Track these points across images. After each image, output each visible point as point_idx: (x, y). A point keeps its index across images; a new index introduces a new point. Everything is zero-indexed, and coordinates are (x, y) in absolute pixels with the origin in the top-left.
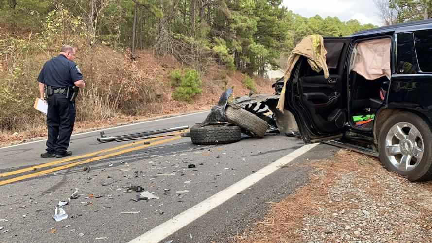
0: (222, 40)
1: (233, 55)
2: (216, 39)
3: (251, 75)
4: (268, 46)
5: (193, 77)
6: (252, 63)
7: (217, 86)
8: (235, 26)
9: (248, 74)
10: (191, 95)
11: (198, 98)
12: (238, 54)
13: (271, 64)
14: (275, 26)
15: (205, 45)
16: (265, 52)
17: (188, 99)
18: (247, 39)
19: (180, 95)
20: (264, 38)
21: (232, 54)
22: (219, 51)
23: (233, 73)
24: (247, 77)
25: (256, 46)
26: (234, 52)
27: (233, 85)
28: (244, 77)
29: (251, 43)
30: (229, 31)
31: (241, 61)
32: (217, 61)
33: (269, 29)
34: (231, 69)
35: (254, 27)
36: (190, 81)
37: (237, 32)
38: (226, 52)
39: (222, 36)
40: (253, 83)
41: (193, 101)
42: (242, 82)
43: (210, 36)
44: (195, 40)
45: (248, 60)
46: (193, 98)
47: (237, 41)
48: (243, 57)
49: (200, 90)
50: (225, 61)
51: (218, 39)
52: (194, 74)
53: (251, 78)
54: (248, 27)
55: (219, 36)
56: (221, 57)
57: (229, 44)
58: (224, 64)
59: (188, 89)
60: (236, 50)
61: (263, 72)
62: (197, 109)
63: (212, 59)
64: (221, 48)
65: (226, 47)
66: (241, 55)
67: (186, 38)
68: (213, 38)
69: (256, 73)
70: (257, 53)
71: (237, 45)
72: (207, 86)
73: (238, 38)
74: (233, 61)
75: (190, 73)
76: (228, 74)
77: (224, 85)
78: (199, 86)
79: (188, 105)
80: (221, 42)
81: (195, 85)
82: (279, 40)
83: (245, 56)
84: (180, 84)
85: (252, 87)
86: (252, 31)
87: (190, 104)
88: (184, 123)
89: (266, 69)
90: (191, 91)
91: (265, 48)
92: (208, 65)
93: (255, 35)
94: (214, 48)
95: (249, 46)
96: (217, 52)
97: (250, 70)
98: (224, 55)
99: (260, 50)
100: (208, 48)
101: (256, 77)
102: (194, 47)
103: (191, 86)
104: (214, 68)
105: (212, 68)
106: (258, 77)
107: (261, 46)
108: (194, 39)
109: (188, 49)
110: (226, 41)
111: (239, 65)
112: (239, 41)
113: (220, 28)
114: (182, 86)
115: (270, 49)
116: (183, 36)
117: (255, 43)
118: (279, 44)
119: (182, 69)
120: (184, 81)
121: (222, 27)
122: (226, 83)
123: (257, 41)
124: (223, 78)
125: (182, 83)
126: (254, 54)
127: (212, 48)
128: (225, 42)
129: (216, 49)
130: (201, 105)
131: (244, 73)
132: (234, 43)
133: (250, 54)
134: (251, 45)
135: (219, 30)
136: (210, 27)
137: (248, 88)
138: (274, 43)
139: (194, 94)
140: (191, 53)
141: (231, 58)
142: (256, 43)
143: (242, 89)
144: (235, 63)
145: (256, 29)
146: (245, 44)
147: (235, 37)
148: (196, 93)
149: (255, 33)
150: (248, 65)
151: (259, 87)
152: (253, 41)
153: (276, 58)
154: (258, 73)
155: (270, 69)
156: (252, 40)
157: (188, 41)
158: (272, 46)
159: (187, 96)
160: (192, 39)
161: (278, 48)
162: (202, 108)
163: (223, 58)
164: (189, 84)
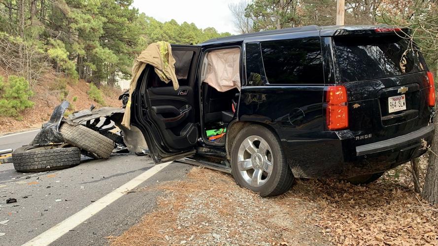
0: (59, 42)
1: (76, 60)
2: (52, 41)
3: (98, 85)
4: (118, 52)
5: (21, 87)
6: (100, 70)
7: (55, 98)
8: (76, 26)
9: (95, 84)
10: (18, 109)
11: (28, 113)
12: (82, 60)
13: (123, 73)
14: (125, 29)
15: (37, 47)
16: (114, 58)
17: (14, 114)
18: (91, 43)
19: (4, 109)
20: (112, 42)
21: (73, 59)
22: (55, 55)
23: (75, 82)
24: (93, 86)
25: (103, 51)
26: (76, 57)
27: (75, 97)
28: (90, 87)
29: (97, 47)
30: (69, 31)
31: (85, 68)
32: (54, 67)
33: (118, 33)
34: (73, 77)
35: (99, 28)
36: (17, 91)
37: (80, 33)
38: (65, 56)
39: (60, 37)
40: (100, 94)
41: (21, 117)
42: (86, 93)
43: (44, 36)
44: (23, 41)
45: (93, 67)
46: (22, 112)
47: (79, 44)
48: (87, 63)
49: (30, 103)
50: (64, 67)
51: (55, 40)
52: (22, 83)
53: (99, 89)
54: (92, 28)
55: (56, 37)
56: (58, 62)
57: (69, 47)
58: (63, 71)
59: (15, 101)
60: (79, 55)
61: (113, 81)
62: (27, 127)
63: (47, 64)
64: (59, 52)
65: (65, 50)
66: (84, 60)
67: (12, 38)
68: (48, 38)
69: (104, 83)
70: (105, 60)
71: (79, 49)
72: (41, 98)
73: (80, 41)
74: (75, 68)
75: (16, 82)
76: (68, 83)
77: (63, 97)
78: (30, 98)
79: (14, 122)
80: (58, 45)
81: (25, 97)
82: (130, 46)
83: (90, 62)
84: (3, 95)
85: (99, 100)
86: (98, 33)
87: (17, 120)
88: (7, 146)
89: (117, 78)
90: (19, 104)
91: (113, 53)
92: (42, 72)
93: (102, 38)
94: (49, 51)
95: (94, 51)
96: (53, 56)
97: (97, 78)
98: (63, 60)
99: (107, 56)
100: (41, 51)
101: (105, 88)
102: (23, 49)
103: (19, 98)
104: (50, 75)
105: (47, 76)
106: (107, 86)
107: (109, 51)
108: (21, 40)
109: (15, 51)
110: (66, 44)
111: (83, 73)
112: (82, 44)
113: (58, 28)
114: (7, 98)
115: (121, 54)
116: (7, 35)
117: (101, 48)
118: (131, 50)
119: (6, 76)
120: (9, 92)
121: (60, 26)
122: (66, 94)
123: (104, 46)
124: (62, 88)
125: (7, 95)
126: (101, 61)
127: (46, 50)
128: (64, 45)
129: (52, 53)
130: (33, 122)
131: (89, 82)
132: (76, 46)
133: (96, 60)
134: (97, 49)
135: (56, 30)
136: (43, 25)
137: (95, 100)
138: (125, 48)
139: (23, 108)
140: (19, 57)
141: (73, 64)
142: (103, 48)
143: (88, 102)
144: (77, 70)
145: (102, 32)
146: (88, 48)
147: (77, 39)
148: (26, 107)
149: (101, 36)
150: (94, 73)
151: (109, 98)
152: (98, 45)
153: (128, 66)
154: (108, 83)
155: (122, 78)
156: (97, 43)
157: (15, 42)
158: (123, 52)
159: (13, 110)
160: (19, 40)
161: (129, 54)
162: (34, 126)
163: (62, 63)
164: (16, 95)
